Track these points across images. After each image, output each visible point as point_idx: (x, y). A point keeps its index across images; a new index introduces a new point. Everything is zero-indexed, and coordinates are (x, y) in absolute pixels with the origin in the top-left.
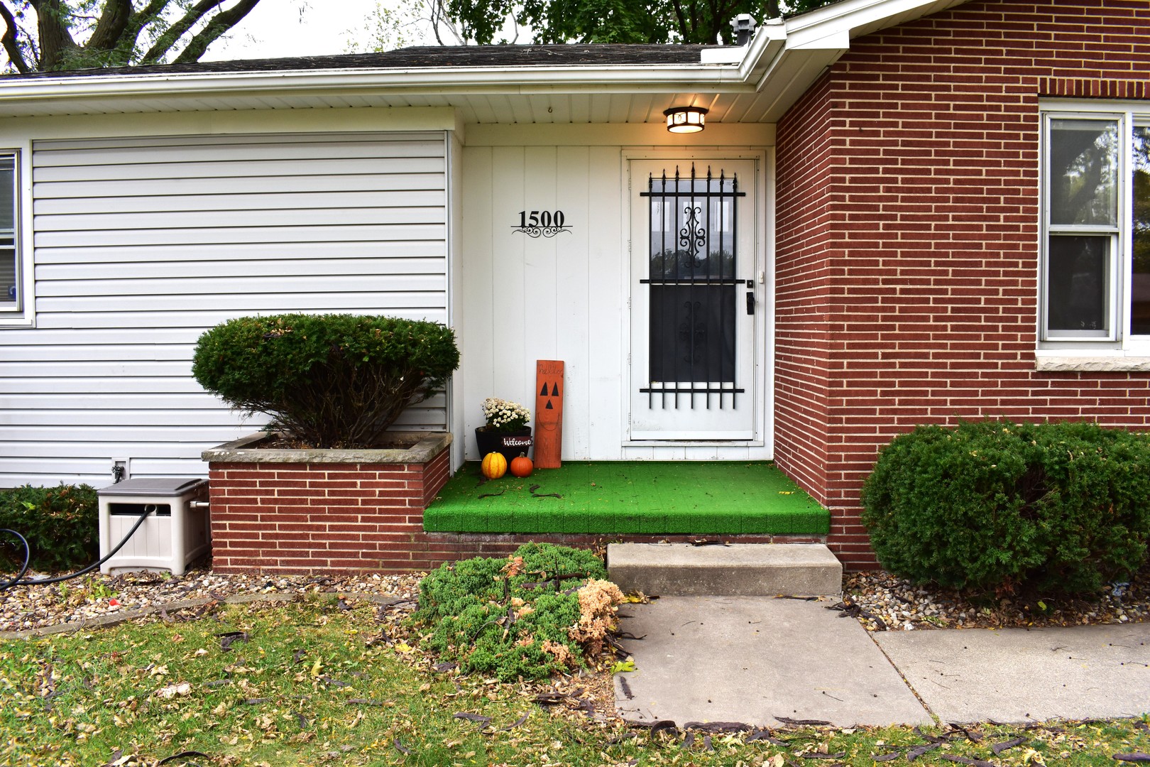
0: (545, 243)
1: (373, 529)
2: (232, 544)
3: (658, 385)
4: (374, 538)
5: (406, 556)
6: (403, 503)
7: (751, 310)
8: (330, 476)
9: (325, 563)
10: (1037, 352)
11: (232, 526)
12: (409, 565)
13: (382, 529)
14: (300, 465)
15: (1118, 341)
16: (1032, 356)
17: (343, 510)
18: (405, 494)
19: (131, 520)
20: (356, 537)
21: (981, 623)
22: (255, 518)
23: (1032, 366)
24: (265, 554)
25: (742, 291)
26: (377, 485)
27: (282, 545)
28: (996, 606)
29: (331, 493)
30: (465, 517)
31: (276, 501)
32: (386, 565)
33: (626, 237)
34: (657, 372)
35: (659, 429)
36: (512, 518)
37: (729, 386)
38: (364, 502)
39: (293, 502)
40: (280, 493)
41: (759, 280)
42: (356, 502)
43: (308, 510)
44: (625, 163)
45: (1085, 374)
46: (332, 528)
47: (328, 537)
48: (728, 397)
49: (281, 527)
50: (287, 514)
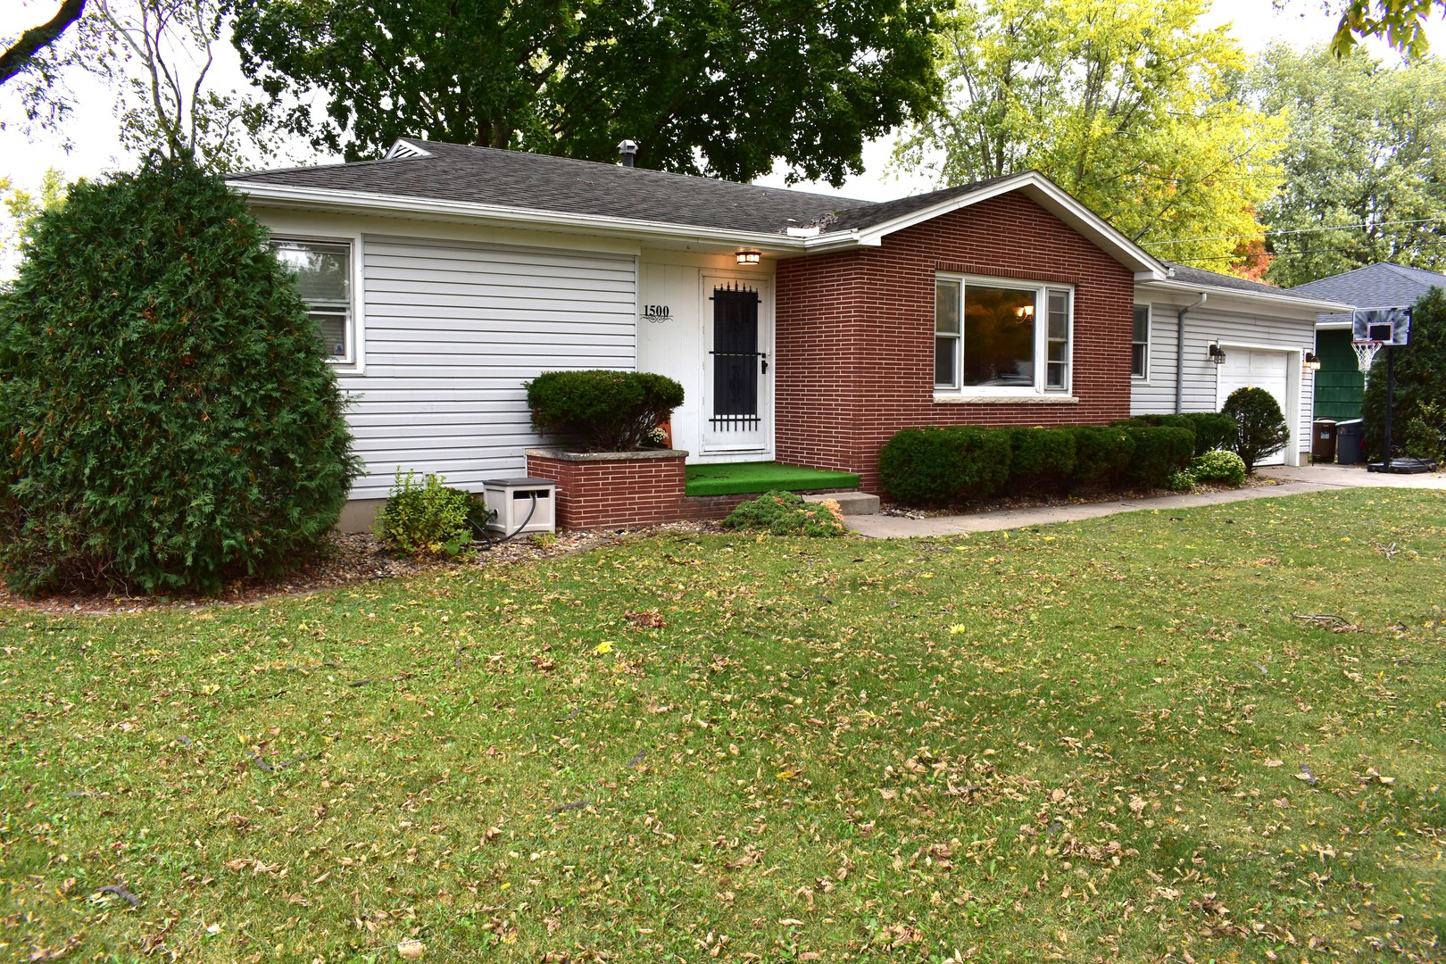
0: (658, 327)
1: (660, 497)
2: (585, 512)
3: (718, 417)
4: (661, 502)
5: (676, 512)
6: (675, 481)
7: (764, 372)
8: (640, 467)
9: (635, 520)
10: (934, 395)
11: (585, 501)
12: (677, 517)
13: (665, 497)
14: (624, 461)
15: (959, 389)
16: (931, 396)
17: (645, 488)
18: (676, 475)
19: (527, 502)
20: (651, 503)
21: (946, 515)
22: (598, 495)
23: (932, 401)
24: (603, 517)
25: (760, 359)
26: (663, 471)
27: (612, 510)
28: (947, 508)
29: (639, 477)
30: (707, 487)
31: (610, 484)
32: (667, 518)
33: (701, 325)
34: (719, 409)
35: (719, 444)
36: (728, 486)
37: (753, 417)
38: (656, 482)
39: (620, 483)
40: (613, 478)
41: (767, 353)
42: (651, 482)
43: (627, 488)
44: (701, 278)
45: (952, 405)
46: (639, 498)
47: (637, 504)
48: (753, 423)
49: (612, 500)
50: (617, 491)
